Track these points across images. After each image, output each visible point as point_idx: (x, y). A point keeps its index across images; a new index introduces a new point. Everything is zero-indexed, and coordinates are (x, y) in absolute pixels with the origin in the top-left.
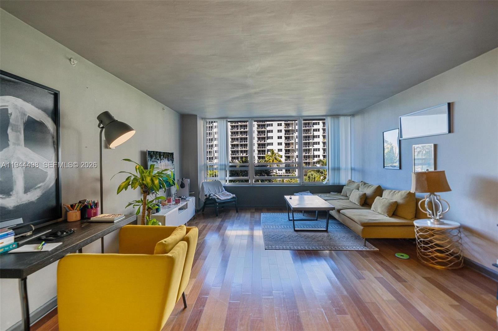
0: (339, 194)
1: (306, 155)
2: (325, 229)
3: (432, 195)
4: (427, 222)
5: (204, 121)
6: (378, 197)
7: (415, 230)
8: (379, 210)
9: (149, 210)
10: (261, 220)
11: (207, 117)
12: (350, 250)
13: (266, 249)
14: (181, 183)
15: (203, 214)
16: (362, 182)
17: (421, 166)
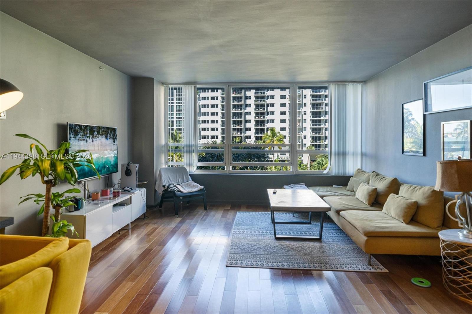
0: (344, 188)
1: (316, 135)
2: (318, 237)
3: (465, 196)
4: (459, 234)
5: (166, 86)
6: (392, 194)
7: (441, 246)
8: (393, 213)
9: (58, 207)
10: (235, 222)
11: (169, 81)
12: (348, 270)
13: (227, 266)
14: (126, 169)
15: (160, 211)
16: (373, 172)
17: (462, 152)
